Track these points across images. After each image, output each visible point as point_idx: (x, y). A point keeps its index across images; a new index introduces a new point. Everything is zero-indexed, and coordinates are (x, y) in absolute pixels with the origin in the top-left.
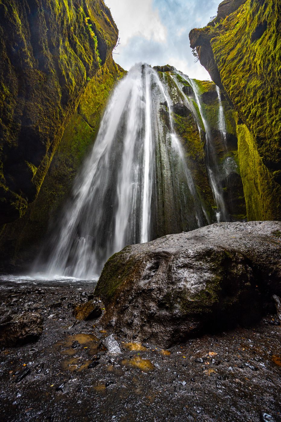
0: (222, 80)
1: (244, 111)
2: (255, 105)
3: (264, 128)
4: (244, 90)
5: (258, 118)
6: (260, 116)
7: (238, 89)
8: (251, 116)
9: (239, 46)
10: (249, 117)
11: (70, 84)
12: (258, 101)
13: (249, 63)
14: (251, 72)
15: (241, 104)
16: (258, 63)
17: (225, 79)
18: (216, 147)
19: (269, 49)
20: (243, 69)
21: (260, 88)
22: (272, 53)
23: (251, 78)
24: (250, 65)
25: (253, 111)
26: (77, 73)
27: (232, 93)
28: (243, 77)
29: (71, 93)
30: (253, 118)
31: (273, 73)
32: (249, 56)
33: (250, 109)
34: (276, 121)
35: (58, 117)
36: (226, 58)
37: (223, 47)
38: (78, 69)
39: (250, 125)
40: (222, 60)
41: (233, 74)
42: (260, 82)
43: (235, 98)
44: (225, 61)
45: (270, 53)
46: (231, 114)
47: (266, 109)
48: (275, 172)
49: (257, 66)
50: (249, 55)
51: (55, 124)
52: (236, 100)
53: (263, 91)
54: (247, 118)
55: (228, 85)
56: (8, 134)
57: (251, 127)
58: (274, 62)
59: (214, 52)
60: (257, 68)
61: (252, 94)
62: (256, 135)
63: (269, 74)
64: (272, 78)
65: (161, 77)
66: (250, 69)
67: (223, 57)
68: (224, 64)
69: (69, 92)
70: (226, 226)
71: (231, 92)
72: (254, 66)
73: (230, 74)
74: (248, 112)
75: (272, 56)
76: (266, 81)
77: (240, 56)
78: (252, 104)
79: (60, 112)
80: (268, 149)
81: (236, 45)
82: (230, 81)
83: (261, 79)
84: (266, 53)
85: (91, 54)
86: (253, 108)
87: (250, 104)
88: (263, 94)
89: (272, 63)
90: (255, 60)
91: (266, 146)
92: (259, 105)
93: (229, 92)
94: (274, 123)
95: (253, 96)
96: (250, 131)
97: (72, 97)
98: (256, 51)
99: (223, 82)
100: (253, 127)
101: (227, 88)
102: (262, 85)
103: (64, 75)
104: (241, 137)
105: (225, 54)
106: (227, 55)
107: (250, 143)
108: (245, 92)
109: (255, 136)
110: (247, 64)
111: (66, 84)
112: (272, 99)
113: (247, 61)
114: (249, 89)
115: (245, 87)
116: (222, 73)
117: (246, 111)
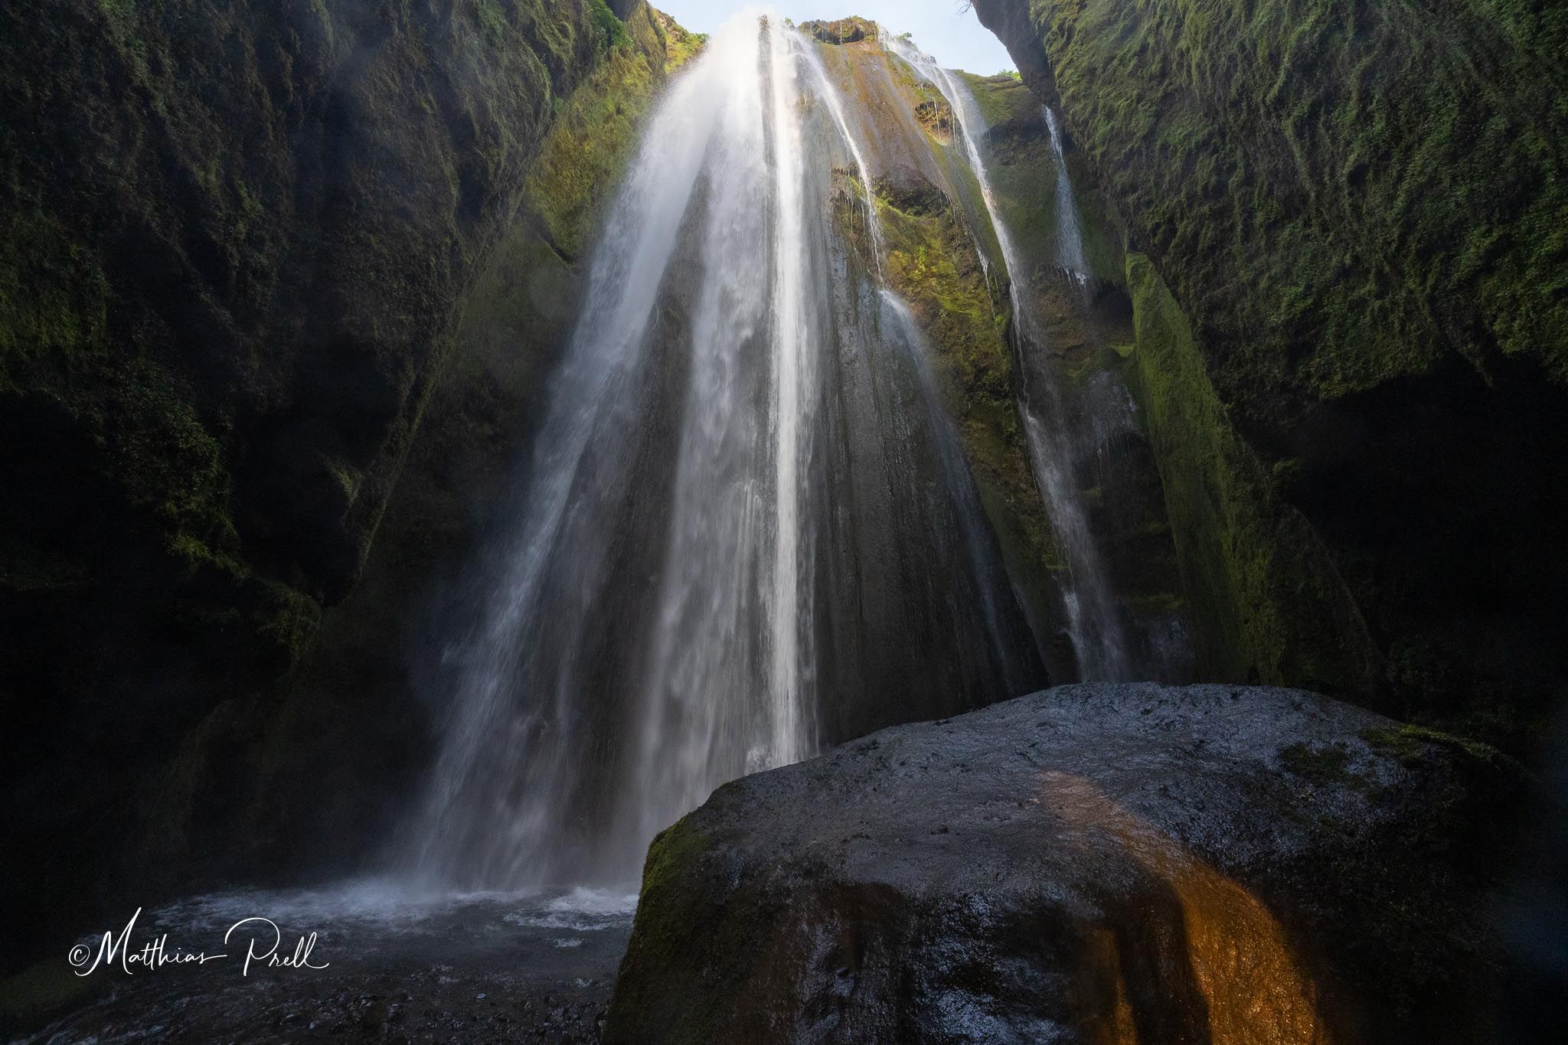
1: (1149, 226)
2: (1190, 207)
3: (1229, 298)
4: (1147, 148)
5: (1205, 258)
6: (1212, 248)
7: (1123, 142)
8: (1177, 246)
10: (1171, 250)
11: (490, 141)
12: (1200, 192)
13: (1159, 50)
14: (1171, 84)
15: (1139, 198)
16: (1196, 55)
17: (1075, 98)
18: (1051, 329)
19: (1228, 17)
20: (1137, 67)
21: (1204, 145)
22: (1242, 34)
23: (1171, 106)
24: (1166, 60)
25: (1184, 228)
26: (518, 95)
27: (1103, 155)
28: (1140, 98)
29: (496, 175)
30: (1185, 255)
31: (1249, 106)
32: (1159, 25)
33: (1171, 221)
34: (1270, 278)
35: (448, 271)
36: (1075, 20)
38: (519, 82)
39: (1176, 278)
40: (1061, 28)
41: (1103, 84)
42: (1206, 126)
43: (1114, 173)
44: (1071, 30)
45: (1232, 32)
47: (1232, 228)
48: (1278, 466)
49: (1189, 66)
50: (1157, 19)
51: (436, 299)
52: (1120, 178)
53: (1218, 159)
54: (1164, 253)
55: (1086, 122)
56: (256, 365)
57: (1181, 290)
58: (1250, 65)
60: (1189, 71)
61: (1177, 165)
62: (1200, 322)
63: (1235, 104)
64: (1245, 122)
65: (830, 66)
66: (1164, 74)
67: (1060, 16)
68: (1068, 43)
69: (485, 171)
70: (1106, 702)
71: (1098, 152)
72: (1180, 65)
73: (1091, 82)
74: (1165, 232)
75: (1242, 47)
76: (1224, 125)
77: (1126, 18)
78: (1180, 203)
79: (452, 250)
80: (1246, 376)
82: (1094, 111)
83: (1206, 116)
84: (1217, 29)
85: (567, 18)
86: (1182, 219)
87: (1170, 202)
88: (1218, 170)
89: (1244, 71)
90: (1183, 44)
91: (1240, 365)
92: (1205, 209)
93: (1092, 149)
94: (1263, 283)
95: (1183, 176)
96: (1178, 300)
97: (497, 187)
98: (1181, 11)
100: (1187, 287)
102: (1211, 135)
103: (468, 112)
104: (1147, 301)
105: (1070, 3)
106: (1076, 8)
107: (1179, 329)
108: (1150, 157)
109: (1195, 322)
110: (1154, 53)
111: (477, 144)
112: (1252, 193)
113: (1151, 40)
114: (1165, 147)
115: (1149, 137)
116: (1061, 75)
117: (1158, 226)
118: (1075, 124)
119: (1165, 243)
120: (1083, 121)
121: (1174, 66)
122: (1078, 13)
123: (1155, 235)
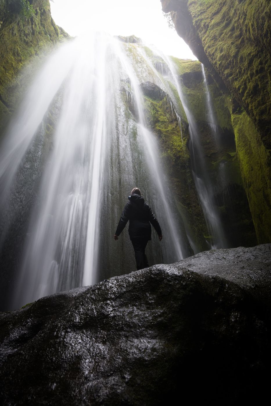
0: (205, 48)
1: (237, 87)
2: (251, 78)
3: (268, 108)
4: (235, 60)
7: (227, 59)
8: (247, 92)
9: (224, 9)
10: (245, 94)
12: (255, 73)
13: (239, 28)
14: (243, 38)
15: (233, 78)
17: (209, 47)
18: (205, 146)
19: (262, 6)
20: (231, 34)
21: (255, 56)
23: (244, 45)
24: (241, 30)
25: (250, 86)
27: (220, 65)
28: (232, 44)
32: (238, 19)
33: (245, 84)
36: (209, 23)
37: (204, 10)
39: (248, 105)
40: (204, 25)
41: (219, 41)
42: (256, 49)
43: (224, 71)
44: (208, 26)
46: (223, 101)
49: (249, 29)
52: (226, 72)
53: (261, 60)
55: (213, 54)
57: (250, 107)
59: (193, 16)
60: (249, 31)
61: (246, 63)
62: (257, 118)
66: (241, 35)
67: (205, 22)
68: (207, 30)
72: (246, 31)
73: (215, 41)
74: (243, 88)
76: (263, 47)
77: (227, 20)
78: (248, 77)
81: (221, 8)
82: (216, 50)
83: (256, 46)
84: (258, 11)
86: (249, 83)
87: (244, 77)
88: (261, 63)
90: (246, 21)
93: (216, 63)
95: (248, 67)
98: (245, 12)
99: (206, 50)
100: (252, 107)
101: (212, 59)
102: (258, 52)
104: (239, 130)
105: (208, 18)
108: (236, 63)
110: (237, 29)
113: (236, 25)
114: (242, 58)
115: (236, 56)
116: (205, 40)
117: (240, 86)
118: (210, 55)
119: (243, 93)
120: (212, 54)
121: (244, 31)
122: (210, 20)
123: (239, 90)
